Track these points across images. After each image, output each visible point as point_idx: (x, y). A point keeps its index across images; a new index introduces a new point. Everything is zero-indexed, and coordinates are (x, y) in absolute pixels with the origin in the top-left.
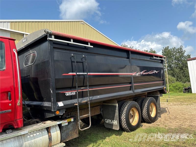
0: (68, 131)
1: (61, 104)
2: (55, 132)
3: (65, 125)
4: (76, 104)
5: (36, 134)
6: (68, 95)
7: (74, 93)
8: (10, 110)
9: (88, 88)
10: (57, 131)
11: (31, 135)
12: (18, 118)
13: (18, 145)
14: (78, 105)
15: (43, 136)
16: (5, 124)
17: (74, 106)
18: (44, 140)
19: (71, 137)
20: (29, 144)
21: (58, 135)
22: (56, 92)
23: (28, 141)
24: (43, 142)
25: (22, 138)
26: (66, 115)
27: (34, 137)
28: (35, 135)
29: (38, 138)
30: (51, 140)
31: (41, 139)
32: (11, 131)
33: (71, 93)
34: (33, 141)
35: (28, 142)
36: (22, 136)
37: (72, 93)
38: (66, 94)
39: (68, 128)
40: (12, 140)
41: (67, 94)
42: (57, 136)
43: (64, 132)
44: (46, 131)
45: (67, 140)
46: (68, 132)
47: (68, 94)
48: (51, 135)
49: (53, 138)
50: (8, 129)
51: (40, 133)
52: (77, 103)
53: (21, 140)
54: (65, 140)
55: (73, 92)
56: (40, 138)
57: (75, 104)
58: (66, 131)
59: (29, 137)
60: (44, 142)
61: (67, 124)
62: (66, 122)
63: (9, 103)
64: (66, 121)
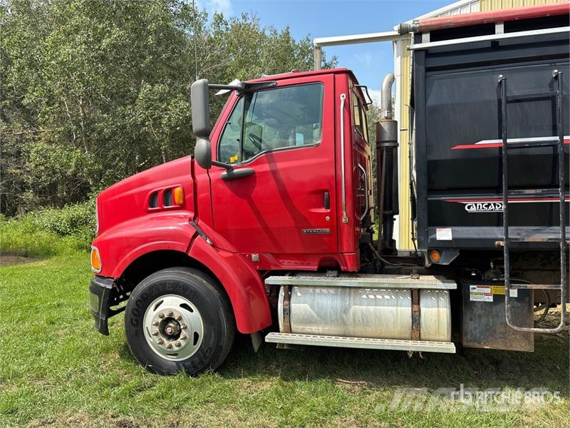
0: (491, 320)
1: (444, 234)
2: (432, 307)
3: (483, 300)
4: (502, 243)
5: (383, 297)
6: (473, 209)
7: (498, 206)
8: (327, 230)
9: (562, 191)
10: (438, 307)
11: (370, 294)
12: (345, 249)
13: (339, 306)
14: (506, 244)
15: (397, 306)
16: (322, 256)
17: (492, 246)
18: (399, 317)
19: (504, 342)
20: (362, 312)
21: (441, 318)
22: (429, 199)
23: (360, 305)
24: (397, 321)
25: (350, 294)
26: (494, 272)
27: (376, 302)
28: (379, 297)
29: (384, 306)
30: (419, 324)
31: (392, 312)
32: (335, 273)
33: (487, 206)
34: (372, 308)
35: (360, 307)
36: (353, 290)
37: (489, 204)
38: (467, 206)
39: (494, 312)
40: (332, 291)
41: (469, 207)
42: (436, 318)
43: (477, 321)
44: (410, 298)
45: (486, 347)
46: (491, 324)
47: (474, 206)
48: (419, 311)
49: (425, 322)
50: (332, 269)
51: (393, 297)
52: (502, 240)
53: (347, 299)
54: (479, 343)
55: (497, 203)
56: (391, 308)
57: (497, 243)
58: (484, 320)
59: (365, 296)
60: (399, 322)
61: (491, 299)
62: (487, 294)
63: (326, 214)
64: (488, 290)
